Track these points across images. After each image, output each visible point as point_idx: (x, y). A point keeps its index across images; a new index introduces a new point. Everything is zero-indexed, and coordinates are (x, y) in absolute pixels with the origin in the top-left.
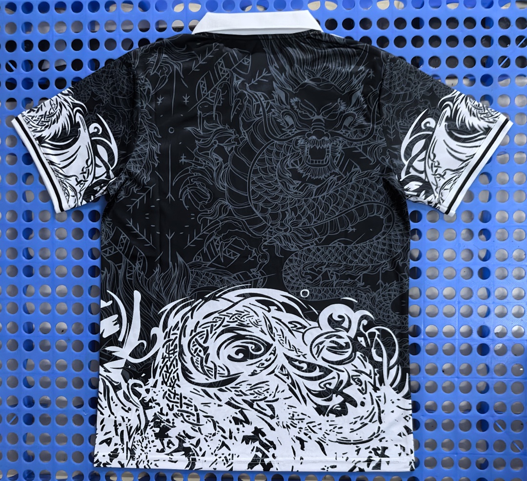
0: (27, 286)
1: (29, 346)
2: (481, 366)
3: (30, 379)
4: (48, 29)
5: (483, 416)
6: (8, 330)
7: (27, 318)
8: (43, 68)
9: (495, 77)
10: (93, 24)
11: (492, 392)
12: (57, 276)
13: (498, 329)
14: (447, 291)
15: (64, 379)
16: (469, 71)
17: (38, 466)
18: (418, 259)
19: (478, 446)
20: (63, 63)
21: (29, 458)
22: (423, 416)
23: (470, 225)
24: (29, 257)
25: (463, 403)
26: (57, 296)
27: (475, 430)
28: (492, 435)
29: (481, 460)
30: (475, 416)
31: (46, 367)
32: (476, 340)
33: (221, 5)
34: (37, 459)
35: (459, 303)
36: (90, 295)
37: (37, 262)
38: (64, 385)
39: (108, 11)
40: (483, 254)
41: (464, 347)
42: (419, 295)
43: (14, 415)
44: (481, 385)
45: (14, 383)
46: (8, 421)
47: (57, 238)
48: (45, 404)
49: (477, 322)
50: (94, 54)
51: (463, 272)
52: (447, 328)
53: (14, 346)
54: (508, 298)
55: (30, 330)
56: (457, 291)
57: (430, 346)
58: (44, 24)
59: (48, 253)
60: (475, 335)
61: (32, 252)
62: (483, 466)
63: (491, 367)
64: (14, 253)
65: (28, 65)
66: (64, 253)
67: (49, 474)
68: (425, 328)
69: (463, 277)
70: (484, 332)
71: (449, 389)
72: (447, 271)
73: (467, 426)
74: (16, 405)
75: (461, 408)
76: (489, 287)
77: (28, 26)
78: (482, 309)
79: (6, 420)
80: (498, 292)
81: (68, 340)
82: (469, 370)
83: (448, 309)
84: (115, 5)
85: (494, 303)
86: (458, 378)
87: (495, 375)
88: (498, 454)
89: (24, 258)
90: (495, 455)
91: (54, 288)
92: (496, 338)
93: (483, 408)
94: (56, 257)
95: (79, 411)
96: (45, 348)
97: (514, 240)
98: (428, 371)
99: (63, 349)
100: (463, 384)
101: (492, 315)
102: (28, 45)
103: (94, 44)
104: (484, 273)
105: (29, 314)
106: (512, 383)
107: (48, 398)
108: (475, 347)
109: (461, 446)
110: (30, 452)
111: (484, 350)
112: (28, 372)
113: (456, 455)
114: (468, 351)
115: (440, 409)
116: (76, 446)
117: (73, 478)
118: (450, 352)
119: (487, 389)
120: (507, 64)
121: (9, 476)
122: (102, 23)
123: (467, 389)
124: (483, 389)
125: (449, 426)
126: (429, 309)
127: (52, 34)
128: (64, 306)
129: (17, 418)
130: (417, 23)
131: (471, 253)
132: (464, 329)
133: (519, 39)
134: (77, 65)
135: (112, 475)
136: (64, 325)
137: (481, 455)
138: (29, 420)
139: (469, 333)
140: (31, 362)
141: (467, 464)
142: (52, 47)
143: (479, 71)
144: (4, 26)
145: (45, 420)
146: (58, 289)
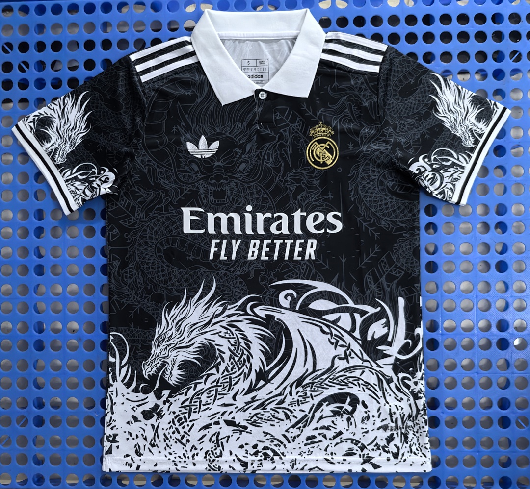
0: (38, 285)
1: (40, 346)
2: (501, 362)
3: (41, 380)
4: (60, 31)
5: (504, 413)
6: (19, 330)
7: (38, 317)
8: (54, 69)
9: (507, 72)
10: (105, 25)
11: (513, 388)
12: (68, 275)
13: (517, 323)
14: (464, 286)
15: (75, 380)
16: (481, 65)
17: (48, 470)
18: (434, 253)
19: (500, 444)
20: (75, 64)
21: (39, 462)
22: (443, 413)
24: (40, 256)
25: (483, 400)
26: (68, 295)
27: (496, 426)
28: (514, 432)
29: (503, 458)
30: (496, 412)
31: (57, 368)
32: (495, 334)
33: (232, 4)
34: (47, 462)
35: (477, 297)
36: (102, 293)
37: (48, 260)
38: (74, 386)
39: (120, 12)
40: (499, 248)
41: (483, 342)
42: (436, 290)
43: (24, 417)
44: (501, 380)
45: (24, 384)
46: (18, 423)
48: (56, 406)
49: (495, 316)
50: (107, 54)
51: (480, 266)
52: (465, 323)
53: (25, 346)
54: (526, 292)
55: (41, 331)
56: (474, 286)
57: (448, 341)
58: (56, 26)
59: (60, 252)
60: (494, 329)
61: (43, 252)
62: (506, 464)
63: (512, 362)
64: (25, 252)
65: (41, 65)
66: (76, 252)
67: (60, 479)
68: (443, 323)
69: (481, 271)
70: (503, 326)
71: (470, 385)
72: (464, 266)
73: (488, 423)
74: (25, 407)
75: (481, 405)
76: (507, 281)
77: (41, 28)
78: (500, 303)
79: (16, 423)
80: (516, 286)
81: (79, 339)
82: (488, 366)
83: (465, 303)
84: (127, 6)
85: (512, 297)
86: (477, 373)
87: (515, 370)
89: (35, 257)
90: (517, 452)
91: (65, 288)
92: (516, 332)
93: (504, 404)
94: (67, 256)
95: (90, 412)
96: (56, 348)
98: (447, 368)
99: (74, 348)
100: (483, 380)
101: (511, 309)
103: (107, 44)
104: (502, 267)
105: (39, 313)
107: (59, 400)
108: (494, 342)
109: (483, 444)
110: (40, 456)
111: (503, 344)
112: (39, 372)
113: (478, 454)
114: (488, 346)
115: (460, 406)
116: (86, 448)
117: (84, 482)
118: (469, 347)
119: (507, 384)
121: (18, 481)
122: (115, 24)
123: (488, 385)
124: (504, 384)
125: (470, 423)
126: (446, 304)
127: (65, 36)
128: (75, 305)
129: (27, 420)
130: (428, 20)
131: (487, 247)
132: (482, 324)
134: (90, 64)
135: (124, 479)
136: (75, 325)
137: (503, 453)
138: (39, 422)
139: (488, 328)
140: (41, 363)
141: (489, 463)
142: (65, 48)
145: (55, 423)
146: (69, 288)
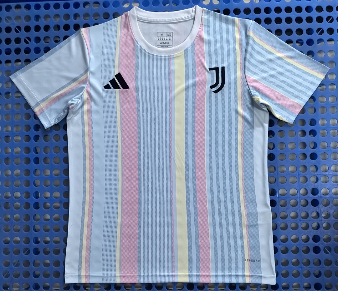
23: (303, 128)
47: (54, 141)
88: (328, 268)
97: (331, 136)
102: (37, 28)
106: (334, 223)
120: (322, 32)
133: (328, 18)
143: (305, 37)
144: (24, 17)
